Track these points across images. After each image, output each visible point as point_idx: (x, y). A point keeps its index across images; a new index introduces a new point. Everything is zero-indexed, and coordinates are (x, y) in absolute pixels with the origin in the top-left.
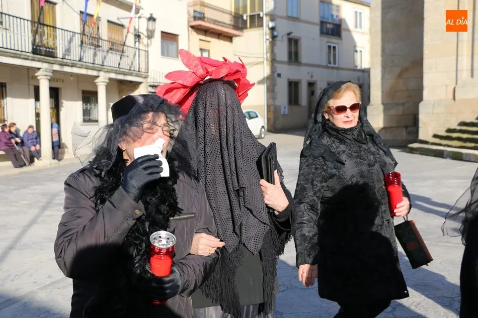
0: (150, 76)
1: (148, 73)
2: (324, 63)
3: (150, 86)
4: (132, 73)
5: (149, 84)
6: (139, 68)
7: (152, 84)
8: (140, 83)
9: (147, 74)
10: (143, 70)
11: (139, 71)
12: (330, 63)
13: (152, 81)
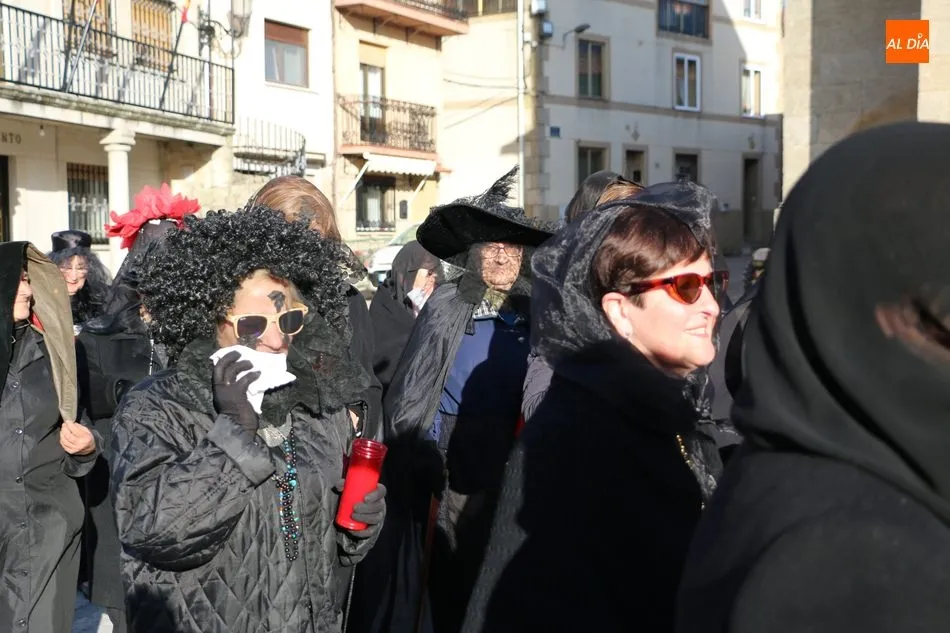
0: (237, 133)
1: (233, 123)
2: (667, 102)
3: (238, 155)
4: (195, 123)
5: (236, 150)
6: (211, 111)
7: (243, 150)
8: (216, 147)
9: (230, 126)
10: (220, 116)
11: (210, 118)
12: (680, 102)
13: (243, 142)
